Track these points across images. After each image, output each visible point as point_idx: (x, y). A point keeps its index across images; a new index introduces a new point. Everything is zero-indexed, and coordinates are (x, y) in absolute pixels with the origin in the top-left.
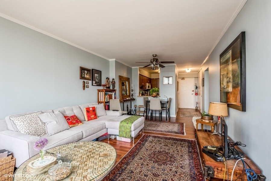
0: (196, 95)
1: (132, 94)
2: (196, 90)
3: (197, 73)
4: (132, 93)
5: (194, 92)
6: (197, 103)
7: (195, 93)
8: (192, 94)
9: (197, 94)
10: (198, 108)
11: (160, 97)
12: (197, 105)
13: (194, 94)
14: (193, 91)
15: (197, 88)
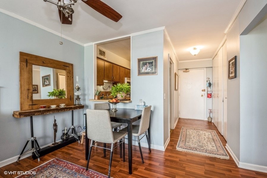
0: (208, 97)
1: (78, 96)
2: (209, 89)
3: (211, 59)
4: (76, 93)
5: (206, 93)
6: (211, 112)
7: (208, 94)
8: (202, 96)
9: (211, 95)
10: (212, 119)
11: (131, 102)
12: (211, 115)
13: (206, 95)
14: (203, 91)
15: (210, 85)
